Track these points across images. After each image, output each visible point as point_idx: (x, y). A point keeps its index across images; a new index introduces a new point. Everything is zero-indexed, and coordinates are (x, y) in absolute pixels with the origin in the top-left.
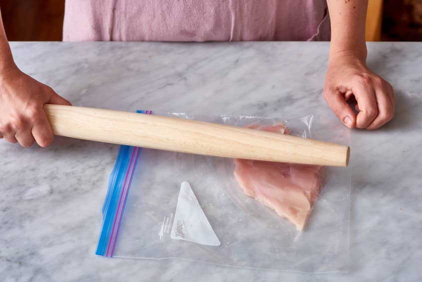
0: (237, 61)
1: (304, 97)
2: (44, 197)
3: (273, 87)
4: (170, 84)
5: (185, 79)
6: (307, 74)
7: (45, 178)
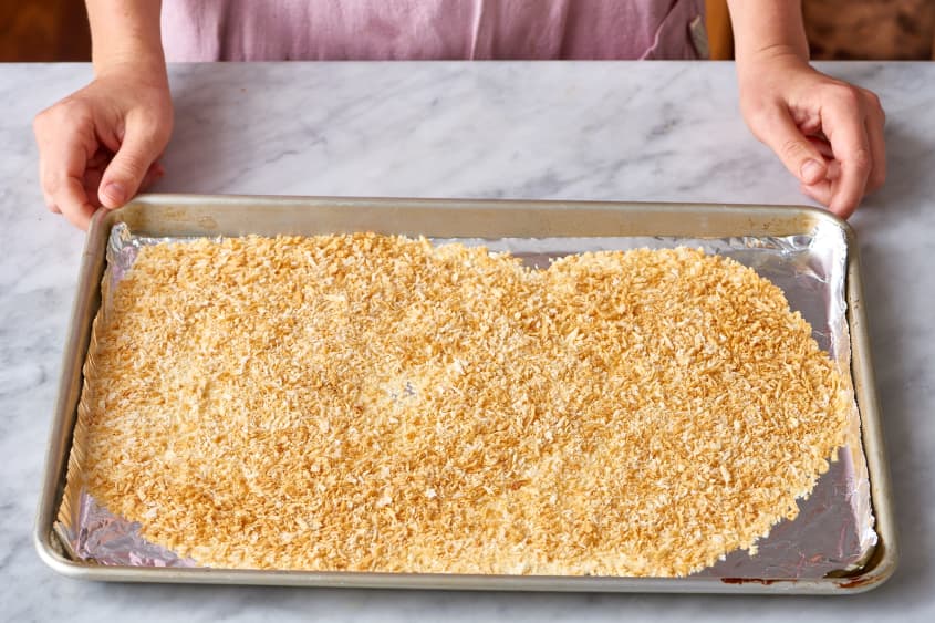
0: (435, 103)
1: (582, 177)
2: (28, 388)
3: (516, 156)
4: (291, 152)
5: (324, 140)
6: (587, 129)
7: (28, 349)
